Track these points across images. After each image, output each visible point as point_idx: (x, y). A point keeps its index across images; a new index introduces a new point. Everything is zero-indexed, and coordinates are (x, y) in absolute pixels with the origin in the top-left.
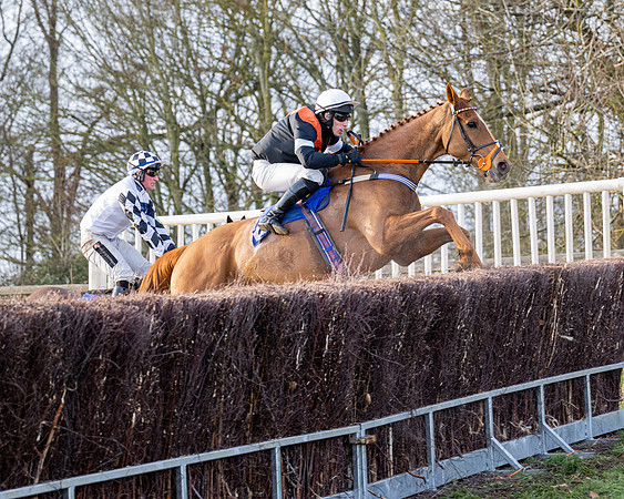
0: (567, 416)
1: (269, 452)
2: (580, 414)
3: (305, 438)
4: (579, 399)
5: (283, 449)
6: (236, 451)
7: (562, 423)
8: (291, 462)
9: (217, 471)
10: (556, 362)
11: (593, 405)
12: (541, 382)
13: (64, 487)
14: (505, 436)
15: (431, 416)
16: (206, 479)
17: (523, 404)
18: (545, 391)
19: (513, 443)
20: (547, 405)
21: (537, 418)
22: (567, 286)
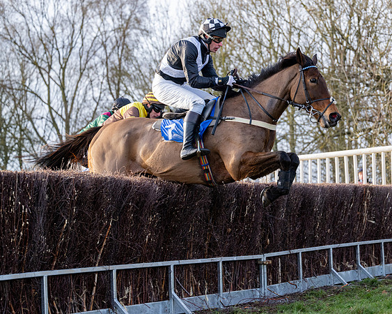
0: (371, 263)
1: (217, 263)
2: (379, 262)
3: (235, 258)
4: (378, 254)
5: (223, 262)
6: (200, 261)
7: (369, 266)
8: (228, 270)
9: (189, 270)
10: (366, 233)
11: (385, 258)
12: (358, 243)
13: (111, 269)
14: (339, 269)
15: (300, 254)
16: (184, 274)
17: (349, 254)
18: (360, 248)
19: (343, 273)
20: (361, 256)
21: (356, 261)
22: (372, 194)
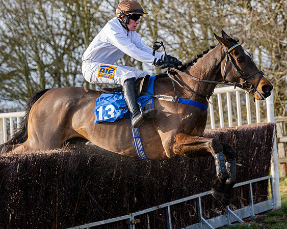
0: (240, 204)
2: (247, 203)
7: (238, 208)
11: (254, 198)
14: (208, 216)
15: (169, 208)
19: (213, 220)
22: (238, 138)
